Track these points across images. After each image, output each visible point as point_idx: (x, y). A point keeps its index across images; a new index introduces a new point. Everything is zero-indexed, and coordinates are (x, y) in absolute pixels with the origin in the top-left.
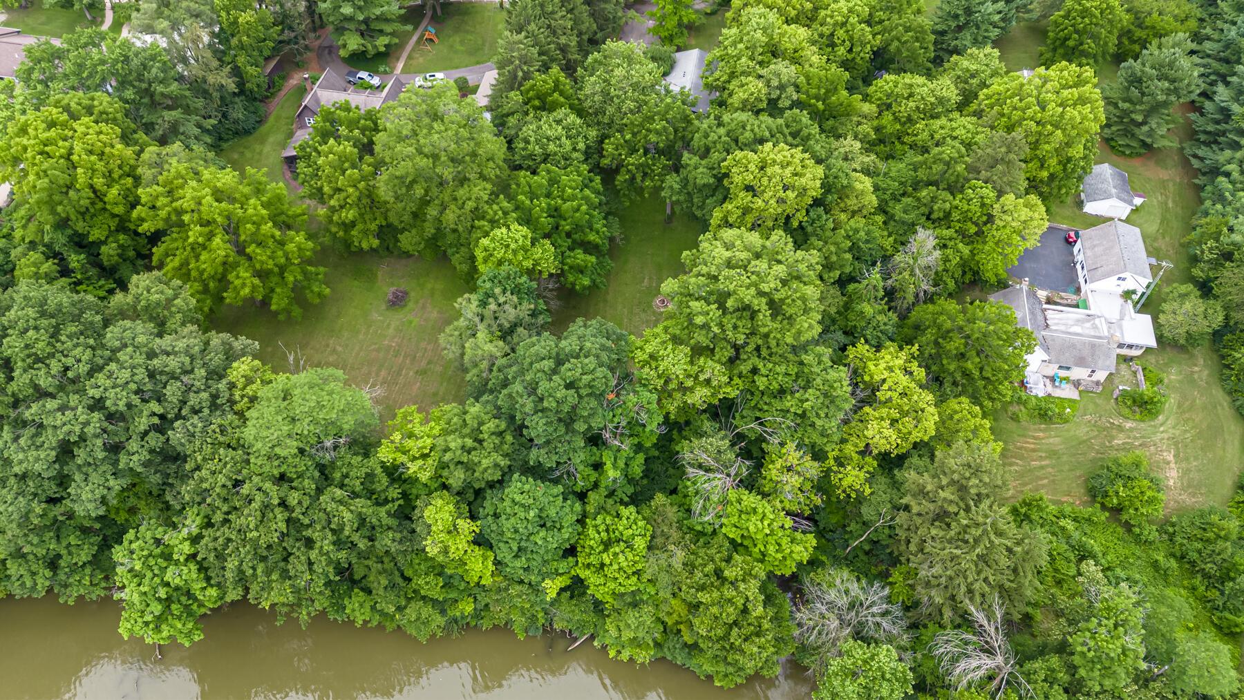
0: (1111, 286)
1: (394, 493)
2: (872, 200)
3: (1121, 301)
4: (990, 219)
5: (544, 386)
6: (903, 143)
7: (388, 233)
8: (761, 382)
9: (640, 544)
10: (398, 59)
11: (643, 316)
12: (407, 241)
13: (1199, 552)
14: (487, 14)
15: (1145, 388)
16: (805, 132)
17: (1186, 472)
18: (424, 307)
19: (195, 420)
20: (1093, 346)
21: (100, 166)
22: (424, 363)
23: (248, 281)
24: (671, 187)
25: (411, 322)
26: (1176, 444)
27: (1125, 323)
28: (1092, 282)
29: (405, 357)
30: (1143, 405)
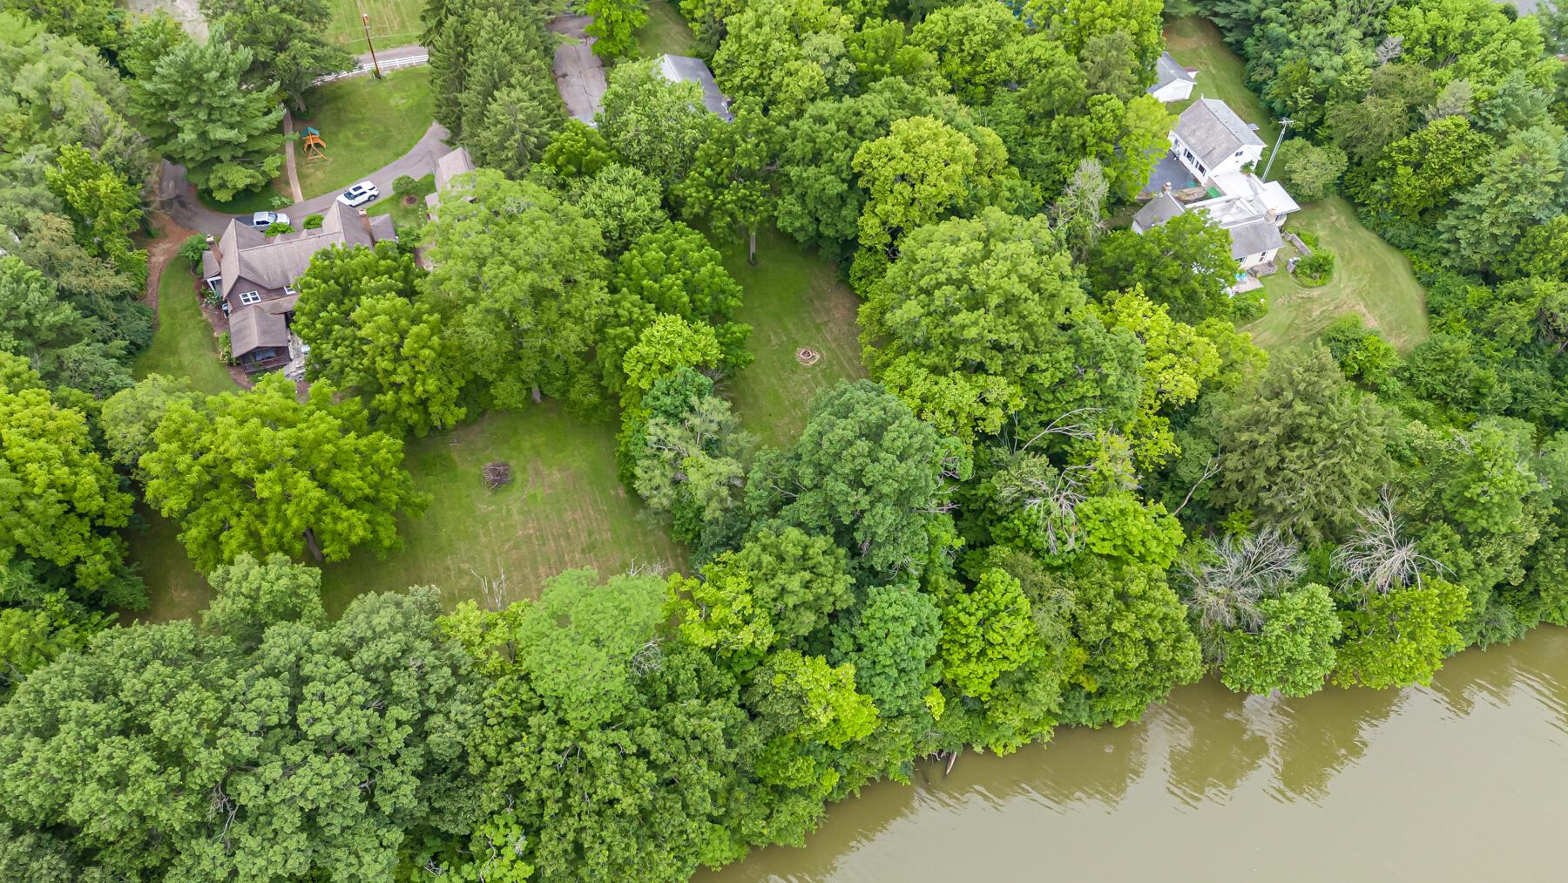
0: (1232, 164)
1: (728, 680)
2: (1003, 153)
3: (1244, 177)
4: (1125, 132)
5: (873, 472)
6: (976, 85)
7: (475, 393)
8: (1045, 379)
9: (1024, 603)
10: (288, 183)
11: (795, 377)
12: (507, 392)
13: (1444, 383)
14: (365, 91)
15: (1310, 252)
16: (912, 98)
17: (1382, 317)
18: (538, 473)
19: (455, 707)
20: (1255, 227)
21: (54, 450)
22: (584, 537)
23: (354, 520)
24: (790, 213)
25: (534, 496)
26: (1360, 294)
27: (1262, 195)
28: (1213, 166)
29: (556, 539)
30: (1319, 268)
